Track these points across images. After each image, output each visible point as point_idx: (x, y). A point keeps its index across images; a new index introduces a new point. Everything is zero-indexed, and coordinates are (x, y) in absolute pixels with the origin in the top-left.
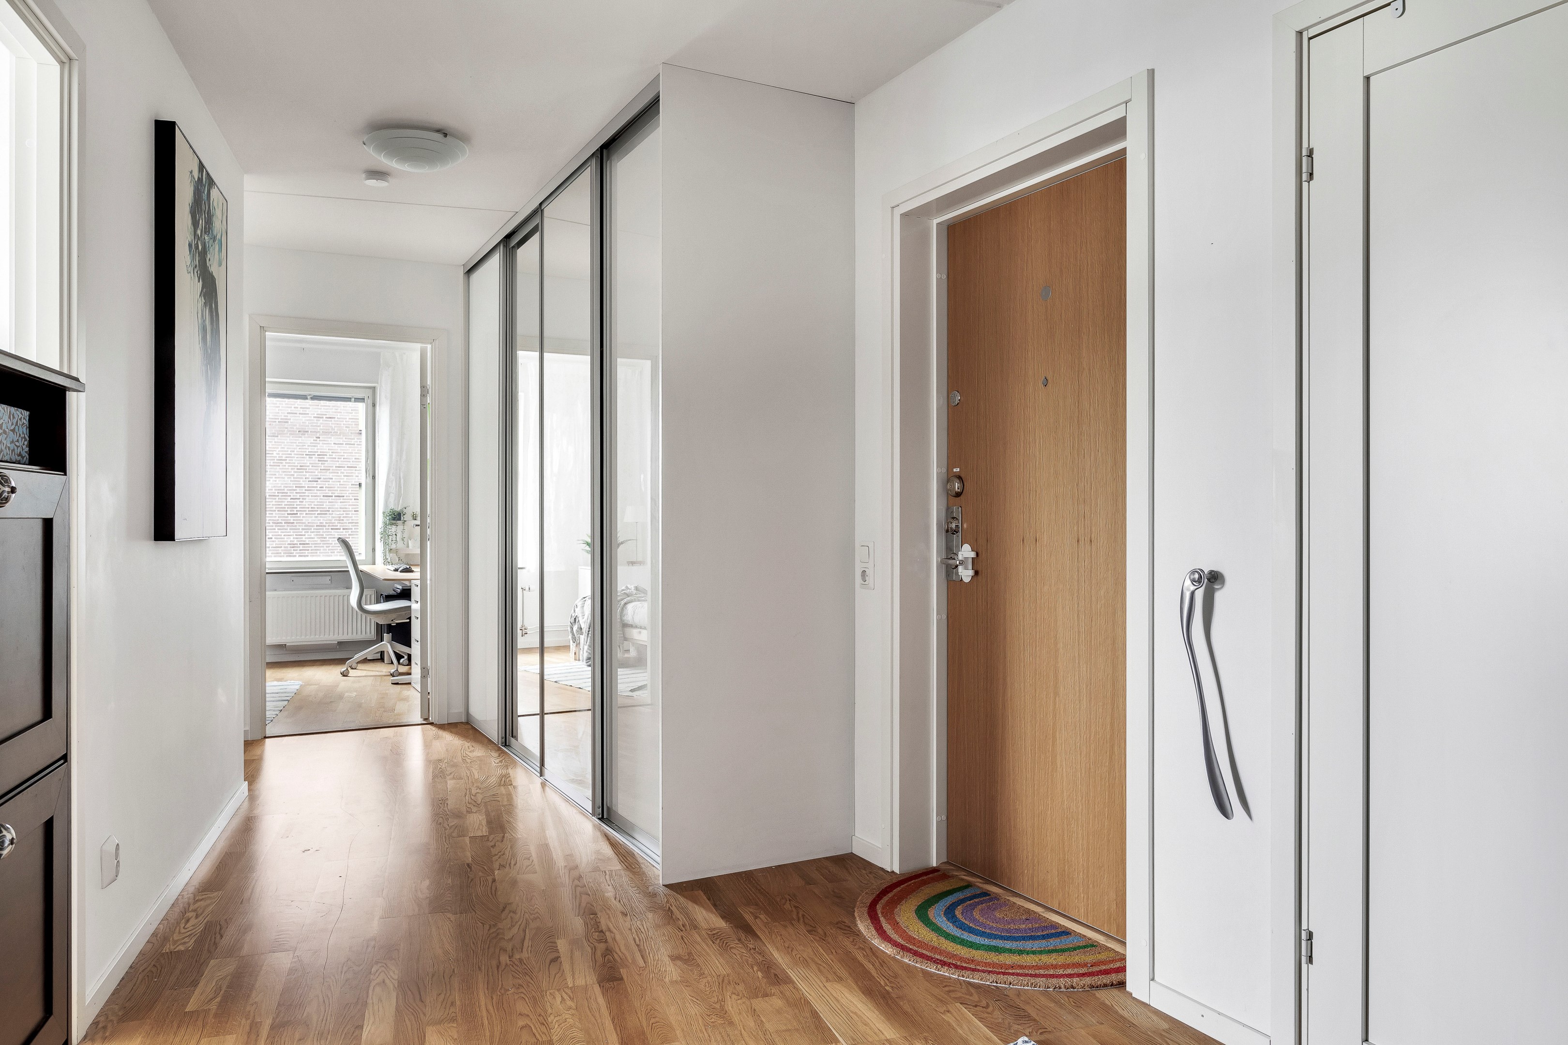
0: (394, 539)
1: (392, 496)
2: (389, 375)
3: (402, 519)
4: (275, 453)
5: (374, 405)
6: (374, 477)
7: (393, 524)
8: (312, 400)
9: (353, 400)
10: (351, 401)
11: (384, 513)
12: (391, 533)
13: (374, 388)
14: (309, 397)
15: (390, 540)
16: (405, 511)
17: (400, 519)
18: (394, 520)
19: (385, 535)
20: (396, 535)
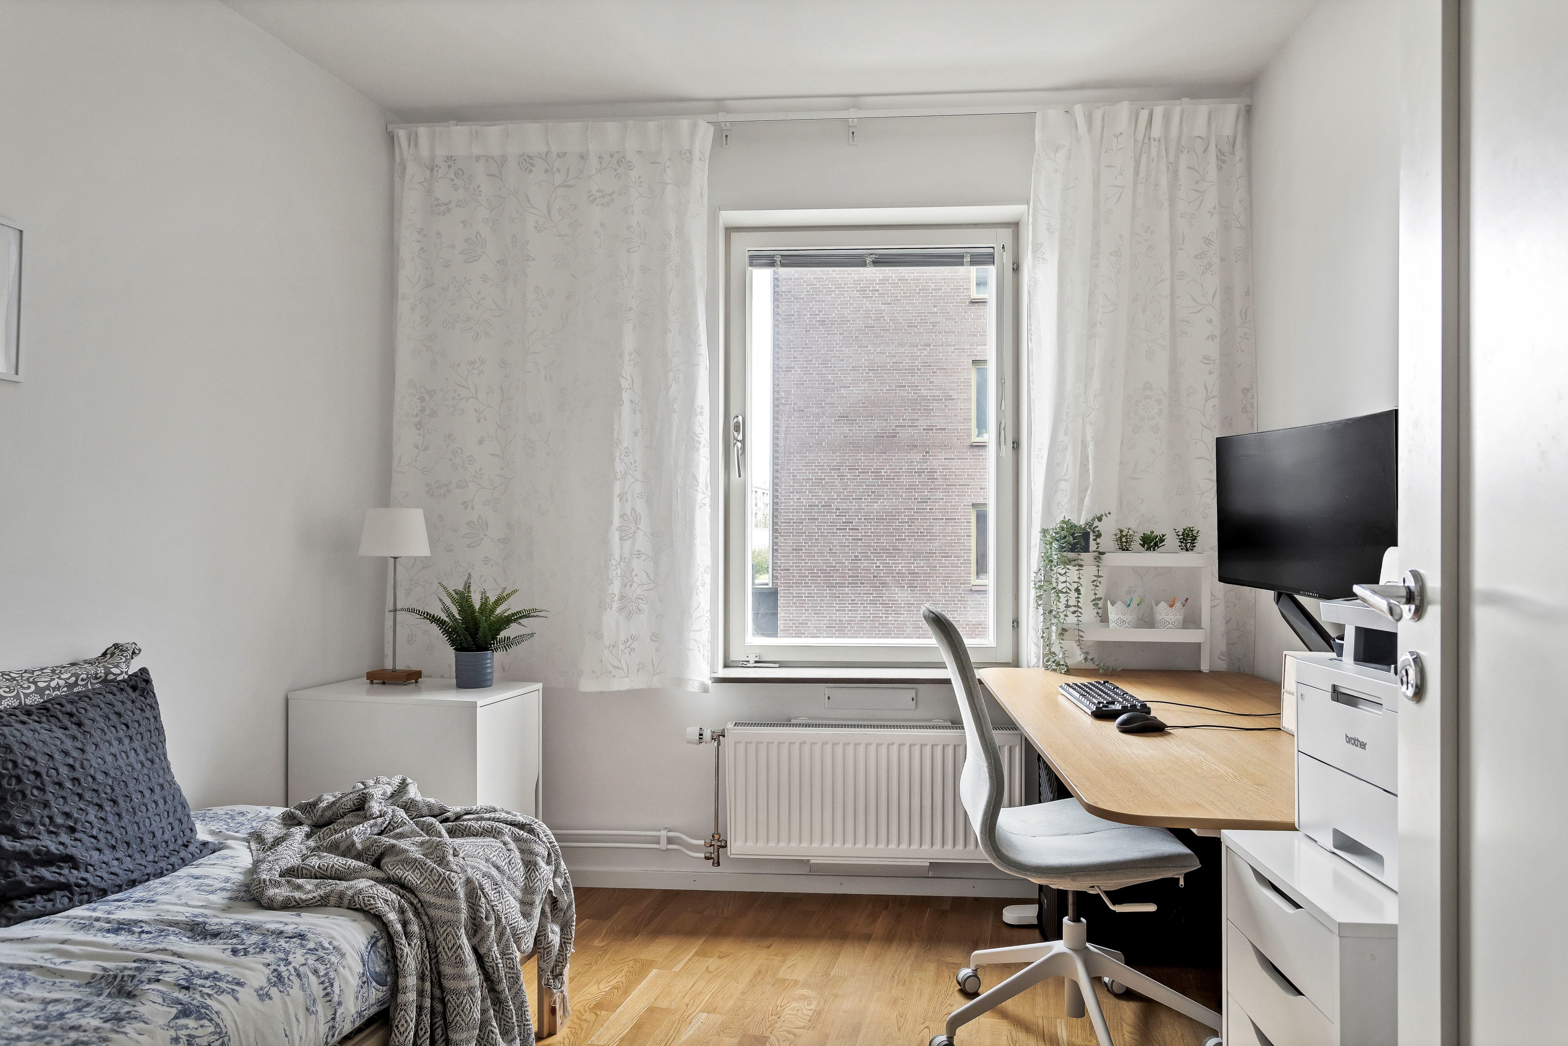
0: (1072, 602)
1: (1065, 487)
2: (1056, 171)
3: (1093, 546)
4: (882, 471)
5: (1017, 269)
6: (1016, 445)
7: (1070, 561)
8: (875, 266)
9: (967, 259)
10: (962, 264)
11: (1044, 532)
12: (1064, 585)
13: (1015, 226)
14: (868, 260)
15: (1062, 606)
16: (1101, 526)
17: (1086, 549)
18: (1072, 550)
19: (1046, 587)
20: (1077, 590)
